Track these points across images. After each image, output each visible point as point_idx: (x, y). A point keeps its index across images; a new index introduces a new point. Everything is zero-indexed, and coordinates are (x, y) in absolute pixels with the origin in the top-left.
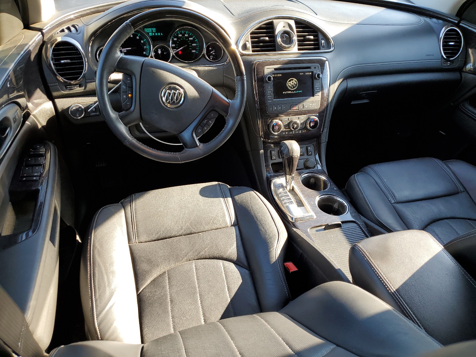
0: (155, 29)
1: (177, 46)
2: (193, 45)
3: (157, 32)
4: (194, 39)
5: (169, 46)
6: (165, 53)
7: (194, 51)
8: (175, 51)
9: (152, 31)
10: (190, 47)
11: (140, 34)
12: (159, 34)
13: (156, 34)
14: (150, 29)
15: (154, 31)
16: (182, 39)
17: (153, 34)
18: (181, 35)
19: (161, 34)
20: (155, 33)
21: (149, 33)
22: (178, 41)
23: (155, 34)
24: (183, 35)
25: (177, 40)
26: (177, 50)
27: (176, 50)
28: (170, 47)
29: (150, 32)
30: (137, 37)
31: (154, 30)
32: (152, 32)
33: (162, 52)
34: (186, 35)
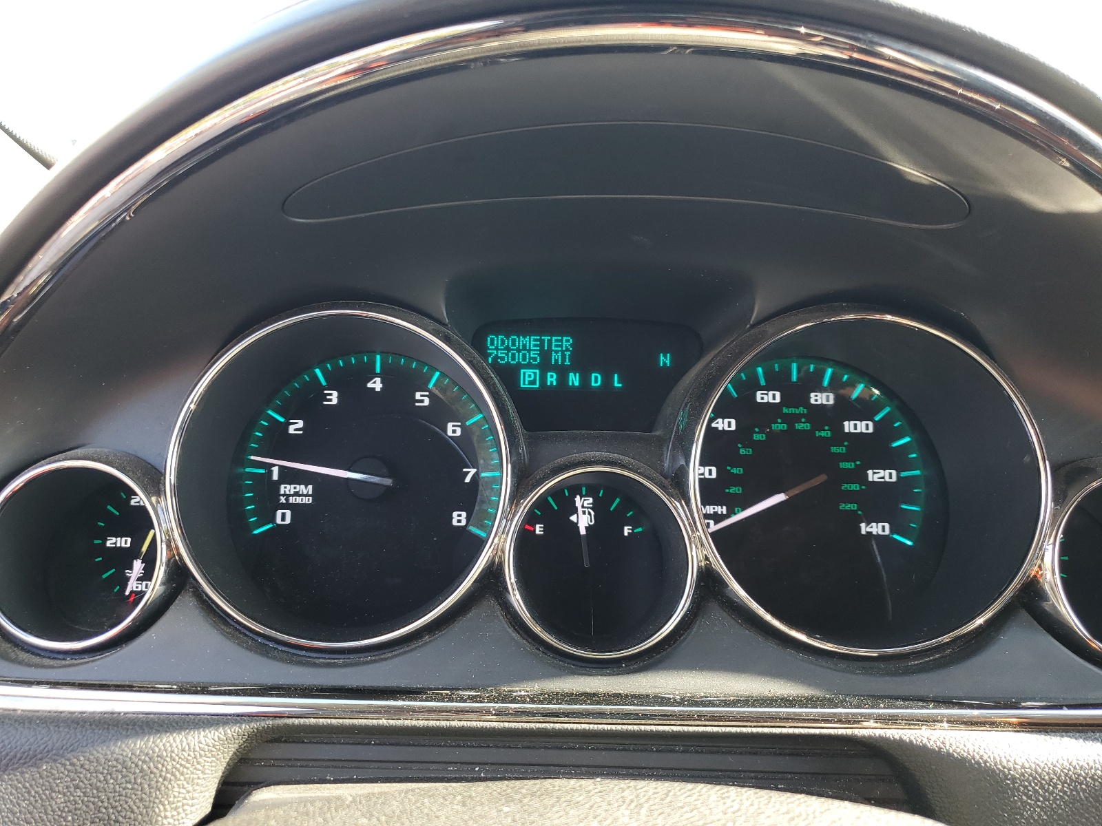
0: (567, 342)
1: (736, 481)
2: (874, 476)
3: (582, 363)
4: (884, 432)
5: (678, 484)
6: (627, 530)
7: (876, 529)
8: (717, 518)
9: (545, 355)
10: (850, 497)
11: (443, 375)
12: (596, 380)
13: (574, 380)
14: (531, 341)
15: (556, 357)
16: (779, 426)
17: (552, 378)
18: (771, 397)
19: (607, 380)
20: (562, 372)
21: (519, 366)
22: (750, 443)
23: (563, 378)
24: (796, 394)
25: (742, 434)
26: (731, 513)
27: (722, 510)
28: (684, 496)
29: (529, 366)
30: (418, 396)
31: (560, 347)
32: (545, 365)
33: (605, 521)
34: (818, 398)
